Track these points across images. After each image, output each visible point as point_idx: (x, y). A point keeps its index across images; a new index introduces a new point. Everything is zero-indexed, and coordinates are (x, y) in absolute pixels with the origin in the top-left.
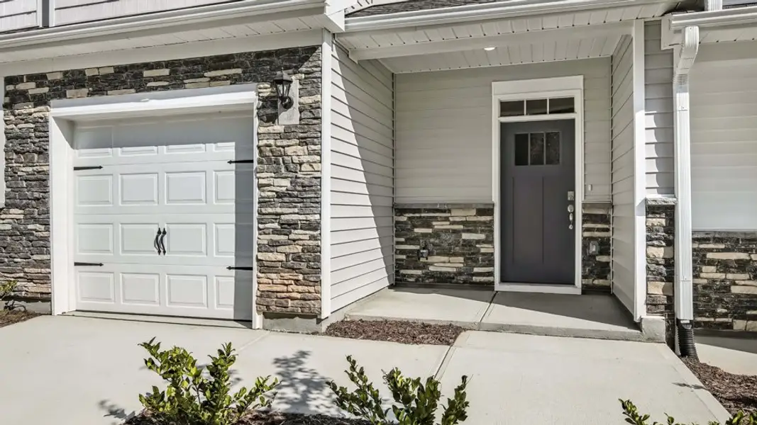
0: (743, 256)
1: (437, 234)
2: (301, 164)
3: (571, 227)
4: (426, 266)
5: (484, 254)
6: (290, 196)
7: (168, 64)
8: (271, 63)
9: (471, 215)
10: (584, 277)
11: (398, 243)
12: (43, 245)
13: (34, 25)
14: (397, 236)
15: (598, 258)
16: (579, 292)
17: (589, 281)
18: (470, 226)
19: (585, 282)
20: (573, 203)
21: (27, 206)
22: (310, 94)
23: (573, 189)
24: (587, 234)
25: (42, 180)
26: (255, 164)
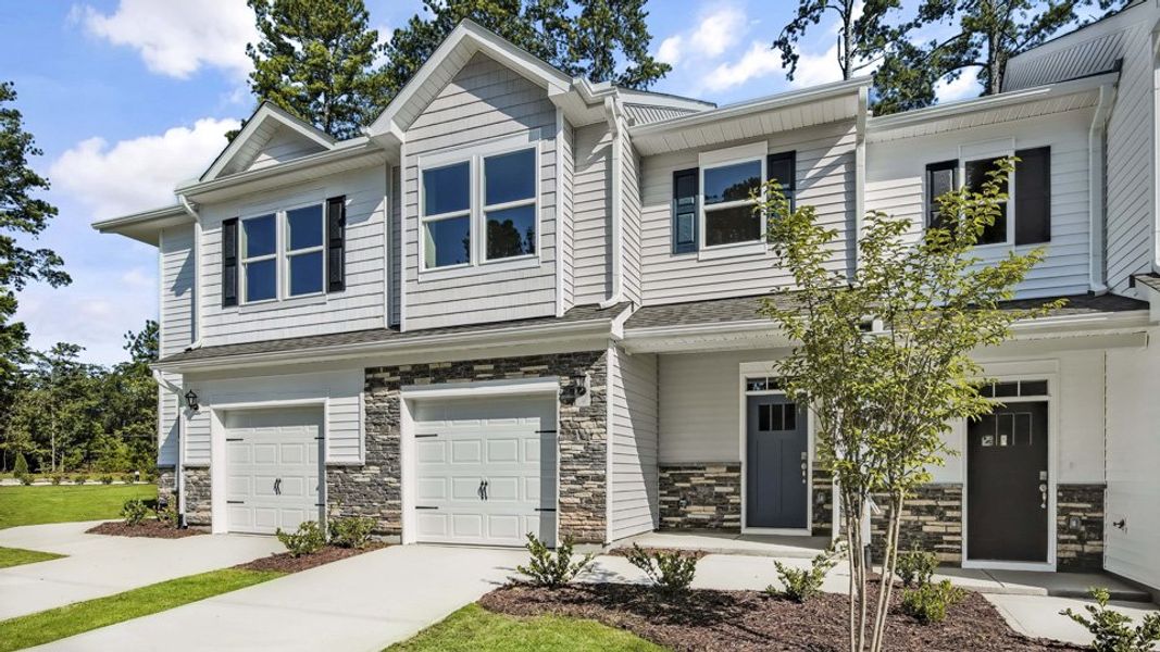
0: (932, 503)
1: (694, 488)
2: (592, 434)
3: (804, 481)
4: (684, 514)
5: (732, 504)
6: (584, 457)
7: (492, 361)
8: (570, 362)
9: (722, 472)
10: (814, 522)
11: (661, 495)
12: (396, 493)
13: (382, 326)
14: (661, 489)
15: (825, 507)
16: (810, 534)
17: (818, 525)
18: (721, 481)
19: (815, 525)
20: (806, 461)
21: (383, 464)
22: (598, 384)
23: (806, 451)
24: (816, 487)
25: (395, 445)
26: (558, 434)
